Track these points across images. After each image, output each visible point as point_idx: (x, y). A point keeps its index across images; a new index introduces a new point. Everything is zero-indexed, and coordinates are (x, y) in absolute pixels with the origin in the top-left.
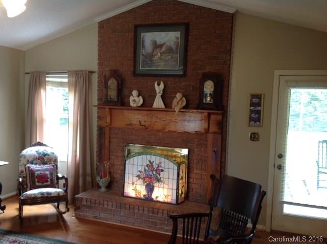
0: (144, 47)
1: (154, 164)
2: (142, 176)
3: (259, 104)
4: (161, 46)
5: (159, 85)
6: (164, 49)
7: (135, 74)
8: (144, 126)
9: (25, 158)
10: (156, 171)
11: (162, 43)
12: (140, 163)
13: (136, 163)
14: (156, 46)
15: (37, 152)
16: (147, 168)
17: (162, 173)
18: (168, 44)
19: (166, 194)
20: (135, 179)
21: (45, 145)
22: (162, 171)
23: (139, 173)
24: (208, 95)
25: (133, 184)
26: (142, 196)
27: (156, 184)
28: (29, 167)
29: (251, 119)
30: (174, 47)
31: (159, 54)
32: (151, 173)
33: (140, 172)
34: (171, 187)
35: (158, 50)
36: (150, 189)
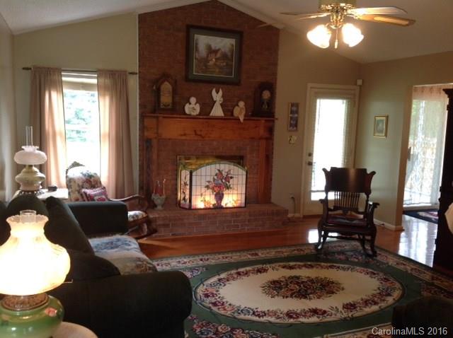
0: (197, 50)
1: (223, 173)
2: (211, 186)
3: (297, 112)
4: (216, 52)
5: (217, 92)
6: (218, 55)
7: (187, 79)
8: (200, 135)
9: (75, 182)
10: (225, 179)
11: (217, 48)
12: (208, 173)
13: (203, 174)
14: (211, 51)
15: (82, 173)
16: (216, 177)
17: (231, 180)
18: (223, 50)
19: (235, 199)
20: (204, 189)
21: (81, 165)
22: (231, 178)
23: (207, 184)
24: (265, 103)
25: (201, 195)
26: (211, 206)
27: (226, 192)
28: (85, 193)
29: (291, 125)
30: (229, 54)
31: (214, 60)
32: (220, 181)
33: (209, 182)
34: (239, 192)
35: (213, 55)
36: (219, 197)
